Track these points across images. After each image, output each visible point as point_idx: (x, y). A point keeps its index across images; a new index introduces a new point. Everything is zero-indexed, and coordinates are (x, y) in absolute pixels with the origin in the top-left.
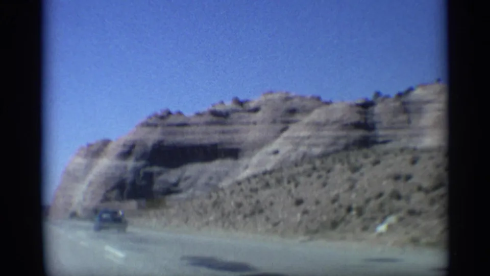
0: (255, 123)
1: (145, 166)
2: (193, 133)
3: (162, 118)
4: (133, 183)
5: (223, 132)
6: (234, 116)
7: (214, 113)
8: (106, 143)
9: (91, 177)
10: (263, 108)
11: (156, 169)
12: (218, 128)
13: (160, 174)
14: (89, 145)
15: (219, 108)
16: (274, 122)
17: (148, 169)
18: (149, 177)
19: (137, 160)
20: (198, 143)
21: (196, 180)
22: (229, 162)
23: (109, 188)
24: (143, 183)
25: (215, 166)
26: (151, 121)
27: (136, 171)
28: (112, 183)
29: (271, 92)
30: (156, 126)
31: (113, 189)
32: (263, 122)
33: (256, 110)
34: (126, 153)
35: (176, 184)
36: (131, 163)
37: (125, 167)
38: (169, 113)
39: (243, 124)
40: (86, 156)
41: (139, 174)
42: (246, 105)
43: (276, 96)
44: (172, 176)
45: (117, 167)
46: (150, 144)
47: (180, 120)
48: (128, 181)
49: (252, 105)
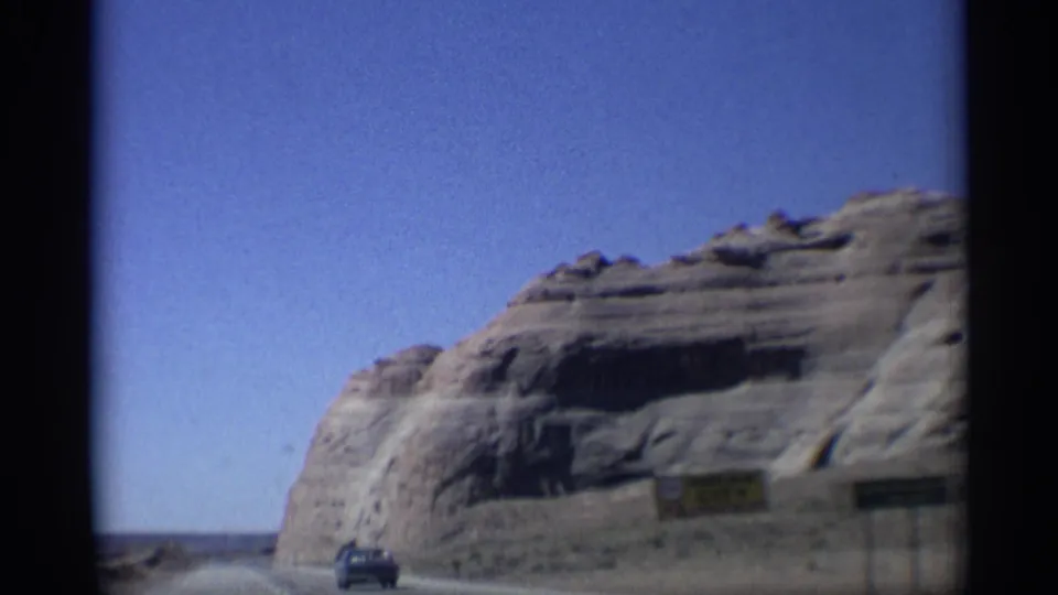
0: (840, 278)
1: (547, 408)
2: (670, 312)
3: (586, 274)
4: (516, 455)
5: (756, 307)
6: (778, 263)
7: (725, 256)
8: (428, 355)
9: (391, 446)
10: (859, 235)
11: (577, 415)
12: (739, 295)
13: (588, 427)
14: (381, 364)
15: (737, 242)
16: (893, 270)
17: (555, 416)
18: (560, 437)
19: (524, 393)
20: (689, 337)
21: (690, 438)
22: (776, 387)
23: (448, 473)
24: (545, 453)
25: (741, 398)
26: (553, 287)
27: (523, 421)
28: (460, 459)
29: (873, 194)
30: (570, 297)
31: (461, 474)
32: (859, 275)
33: (838, 242)
34: (493, 376)
35: (635, 455)
36: (506, 402)
37: (492, 413)
38: (602, 263)
39: (804, 281)
40: (374, 393)
41: (531, 431)
42: (806, 230)
43: (892, 202)
44: (622, 431)
45: (468, 415)
46: (556, 346)
47: (634, 279)
48: (502, 450)
49: (827, 229)
